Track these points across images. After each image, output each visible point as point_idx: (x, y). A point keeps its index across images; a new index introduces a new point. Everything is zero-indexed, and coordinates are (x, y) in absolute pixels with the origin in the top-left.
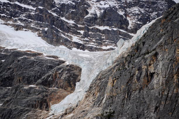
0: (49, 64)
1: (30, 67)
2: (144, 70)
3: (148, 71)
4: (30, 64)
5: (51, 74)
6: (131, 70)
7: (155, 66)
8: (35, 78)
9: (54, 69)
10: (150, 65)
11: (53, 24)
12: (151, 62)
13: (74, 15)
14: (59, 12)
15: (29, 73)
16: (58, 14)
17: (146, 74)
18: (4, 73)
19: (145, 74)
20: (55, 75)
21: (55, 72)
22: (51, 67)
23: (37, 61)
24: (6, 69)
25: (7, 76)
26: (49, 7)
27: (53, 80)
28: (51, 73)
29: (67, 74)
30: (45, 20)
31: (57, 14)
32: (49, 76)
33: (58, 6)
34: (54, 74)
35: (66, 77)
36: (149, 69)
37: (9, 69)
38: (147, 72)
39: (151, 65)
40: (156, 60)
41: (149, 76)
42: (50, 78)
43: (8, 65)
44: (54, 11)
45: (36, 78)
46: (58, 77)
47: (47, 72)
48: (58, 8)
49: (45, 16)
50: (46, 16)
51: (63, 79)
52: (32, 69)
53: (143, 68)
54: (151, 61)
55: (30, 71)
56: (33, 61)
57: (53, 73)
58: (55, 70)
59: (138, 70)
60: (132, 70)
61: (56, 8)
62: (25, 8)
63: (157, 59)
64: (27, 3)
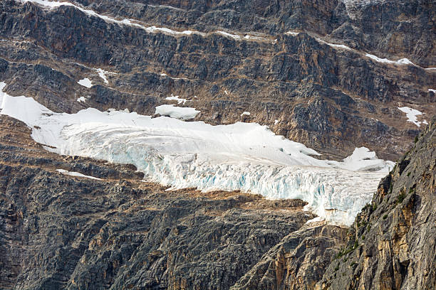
0: (265, 232)
1: (209, 248)
2: (382, 256)
3: (392, 257)
4: (210, 238)
5: (268, 263)
6: (358, 256)
7: (409, 241)
8: (221, 280)
9: (278, 245)
10: (397, 238)
11: (336, 82)
12: (399, 229)
13: (410, 37)
14: (357, 36)
15: (205, 265)
16: (354, 44)
17: (388, 269)
18: (141, 271)
19: (385, 268)
20: (283, 265)
21: (278, 255)
22: (270, 240)
23: (232, 223)
24: (146, 260)
25: (148, 281)
26: (323, 25)
27: (275, 281)
28: (270, 259)
29: (314, 257)
30: (307, 73)
31: (348, 43)
32: (261, 271)
33: (352, 17)
34: (276, 263)
35: (312, 268)
36: (396, 250)
37: (156, 258)
38: (389, 260)
39: (400, 238)
40: (413, 222)
41: (395, 273)
42: (264, 277)
43: (153, 248)
44: (340, 36)
45: (226, 278)
46: (290, 271)
47: (260, 256)
48: (351, 21)
49: (304, 60)
50: (308, 58)
51: (304, 273)
52: (215, 251)
53: (379, 248)
54: (399, 226)
55: (210, 258)
56: (219, 225)
57: (274, 258)
58: (281, 248)
59: (370, 256)
60: (360, 255)
61: (346, 24)
62: (244, 44)
63: (415, 216)
64: (252, 27)
